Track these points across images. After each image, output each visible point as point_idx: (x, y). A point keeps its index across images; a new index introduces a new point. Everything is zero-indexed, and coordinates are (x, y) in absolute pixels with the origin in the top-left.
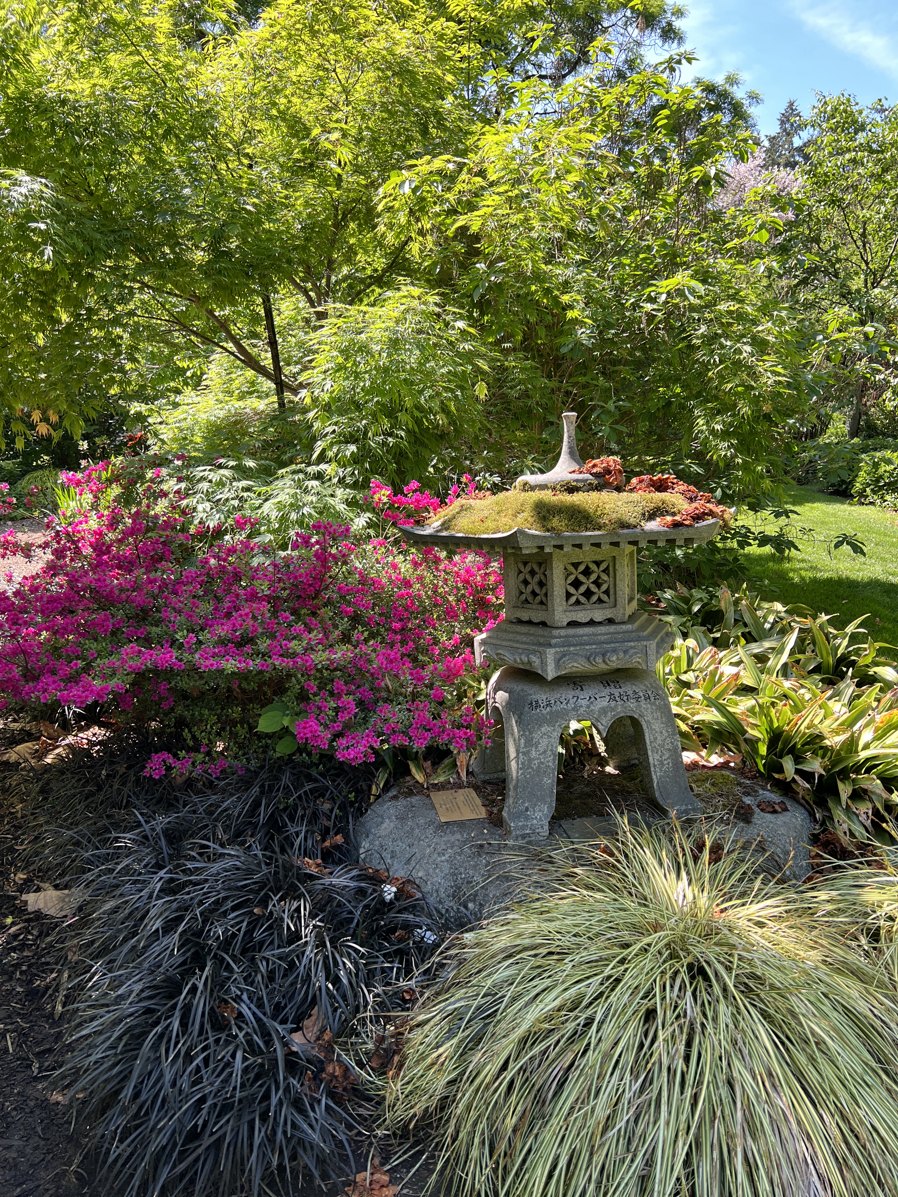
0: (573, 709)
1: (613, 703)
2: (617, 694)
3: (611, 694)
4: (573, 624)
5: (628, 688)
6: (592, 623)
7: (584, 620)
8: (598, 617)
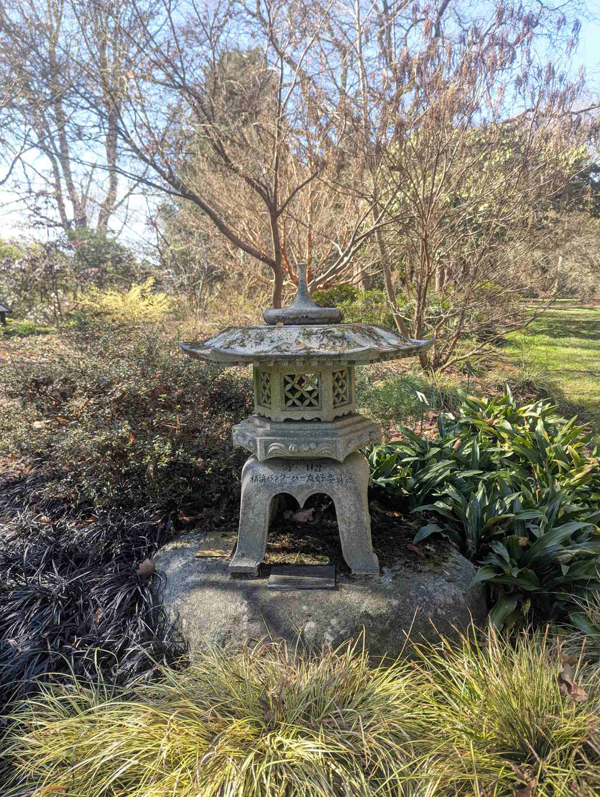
0: (279, 485)
1: (310, 483)
2: (315, 476)
3: (310, 476)
4: (288, 421)
5: (326, 471)
6: (303, 420)
7: (297, 418)
8: (308, 417)
